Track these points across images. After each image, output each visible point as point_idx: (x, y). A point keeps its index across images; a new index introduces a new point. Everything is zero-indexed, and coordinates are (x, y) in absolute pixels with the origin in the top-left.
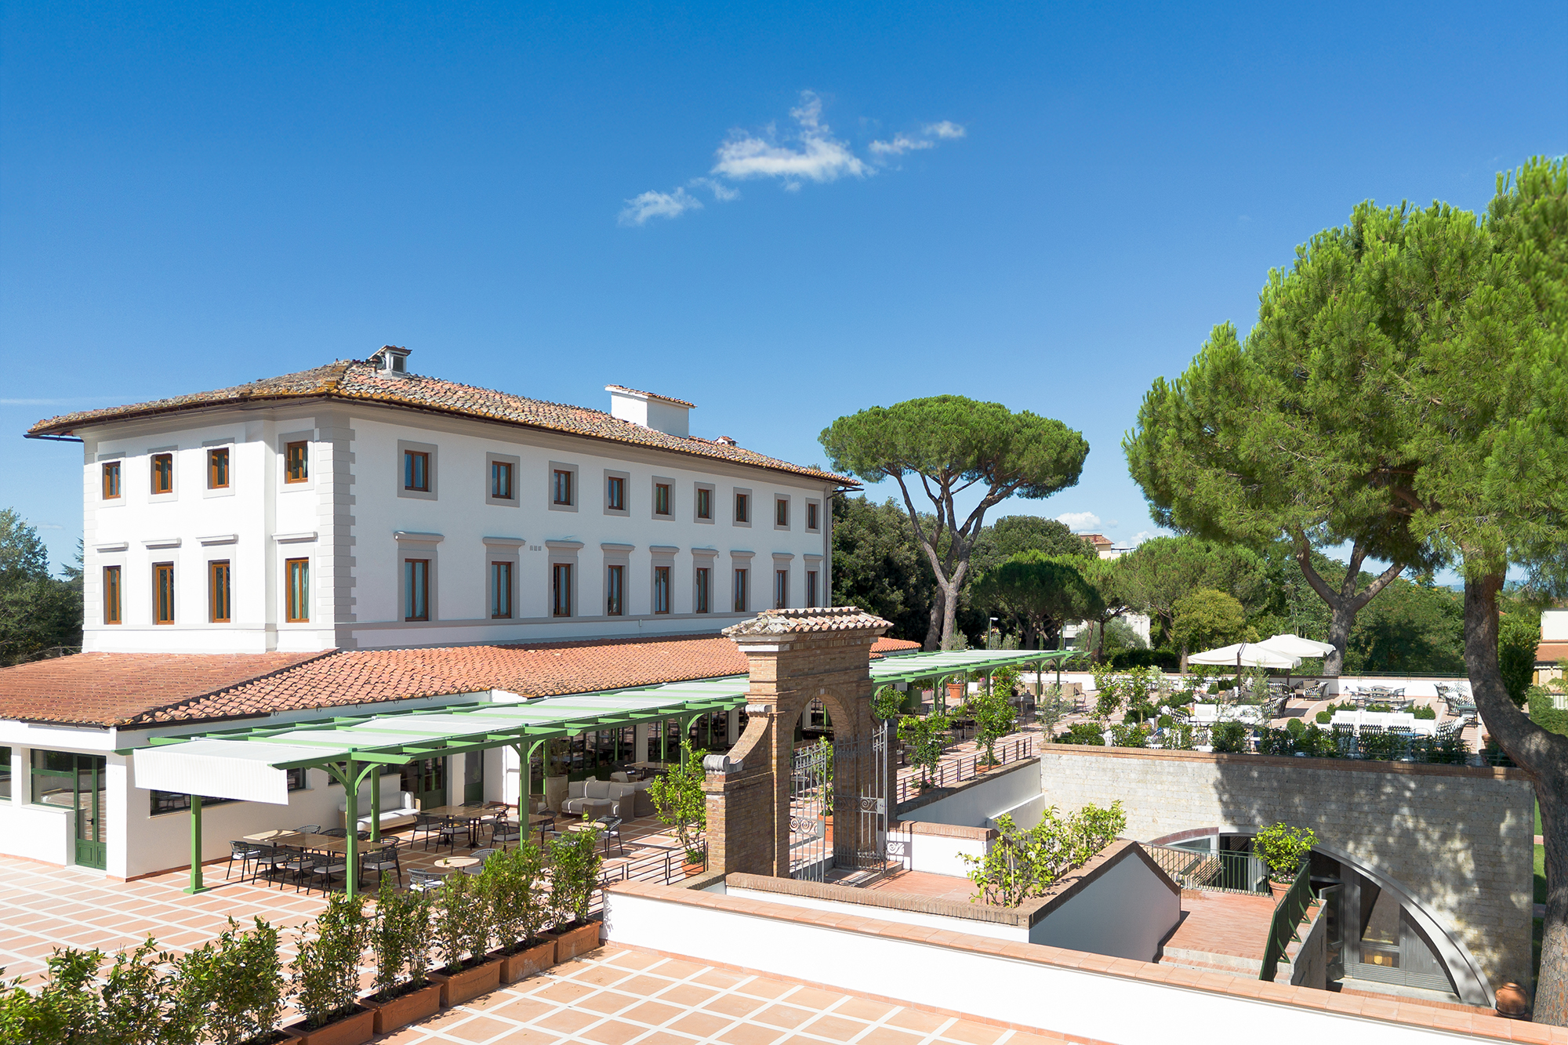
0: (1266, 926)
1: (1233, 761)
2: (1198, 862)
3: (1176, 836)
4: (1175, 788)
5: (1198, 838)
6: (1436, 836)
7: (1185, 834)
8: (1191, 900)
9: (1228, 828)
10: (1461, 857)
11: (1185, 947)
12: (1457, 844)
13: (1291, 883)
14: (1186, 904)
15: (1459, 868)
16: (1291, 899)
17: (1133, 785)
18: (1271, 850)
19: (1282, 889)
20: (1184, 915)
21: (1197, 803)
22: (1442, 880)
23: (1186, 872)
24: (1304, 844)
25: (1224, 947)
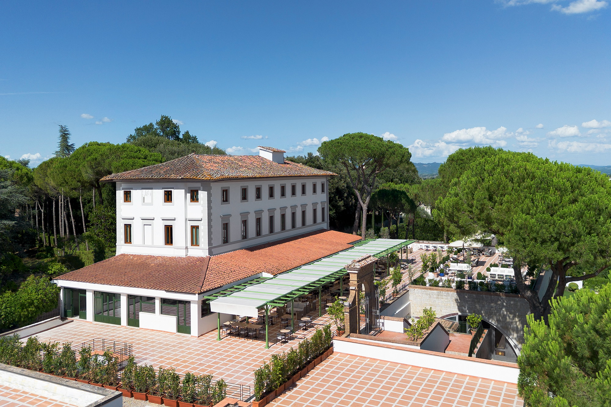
0: (469, 344)
1: (462, 292)
2: (453, 324)
3: (447, 316)
4: (446, 300)
5: (453, 316)
6: (511, 317)
7: (449, 315)
8: (451, 337)
9: (460, 314)
10: (518, 323)
11: (451, 351)
12: (517, 319)
13: (476, 331)
14: (451, 338)
15: (517, 327)
16: (476, 336)
17: (435, 299)
18: (471, 321)
19: (474, 333)
20: (450, 341)
21: (452, 305)
22: (513, 330)
23: (450, 328)
24: (479, 320)
25: (460, 350)
